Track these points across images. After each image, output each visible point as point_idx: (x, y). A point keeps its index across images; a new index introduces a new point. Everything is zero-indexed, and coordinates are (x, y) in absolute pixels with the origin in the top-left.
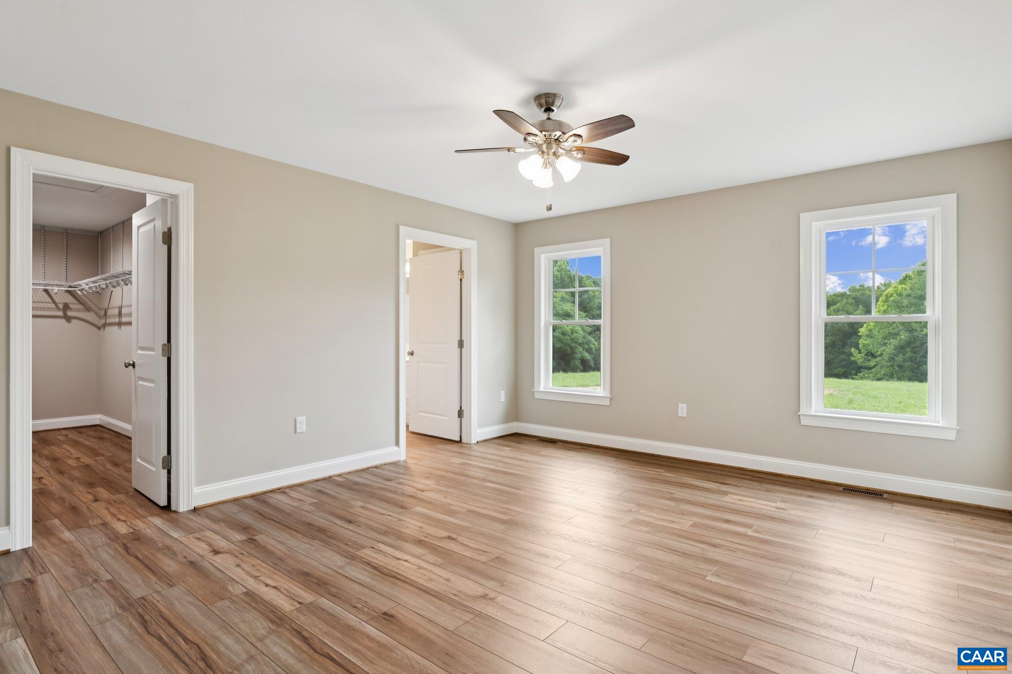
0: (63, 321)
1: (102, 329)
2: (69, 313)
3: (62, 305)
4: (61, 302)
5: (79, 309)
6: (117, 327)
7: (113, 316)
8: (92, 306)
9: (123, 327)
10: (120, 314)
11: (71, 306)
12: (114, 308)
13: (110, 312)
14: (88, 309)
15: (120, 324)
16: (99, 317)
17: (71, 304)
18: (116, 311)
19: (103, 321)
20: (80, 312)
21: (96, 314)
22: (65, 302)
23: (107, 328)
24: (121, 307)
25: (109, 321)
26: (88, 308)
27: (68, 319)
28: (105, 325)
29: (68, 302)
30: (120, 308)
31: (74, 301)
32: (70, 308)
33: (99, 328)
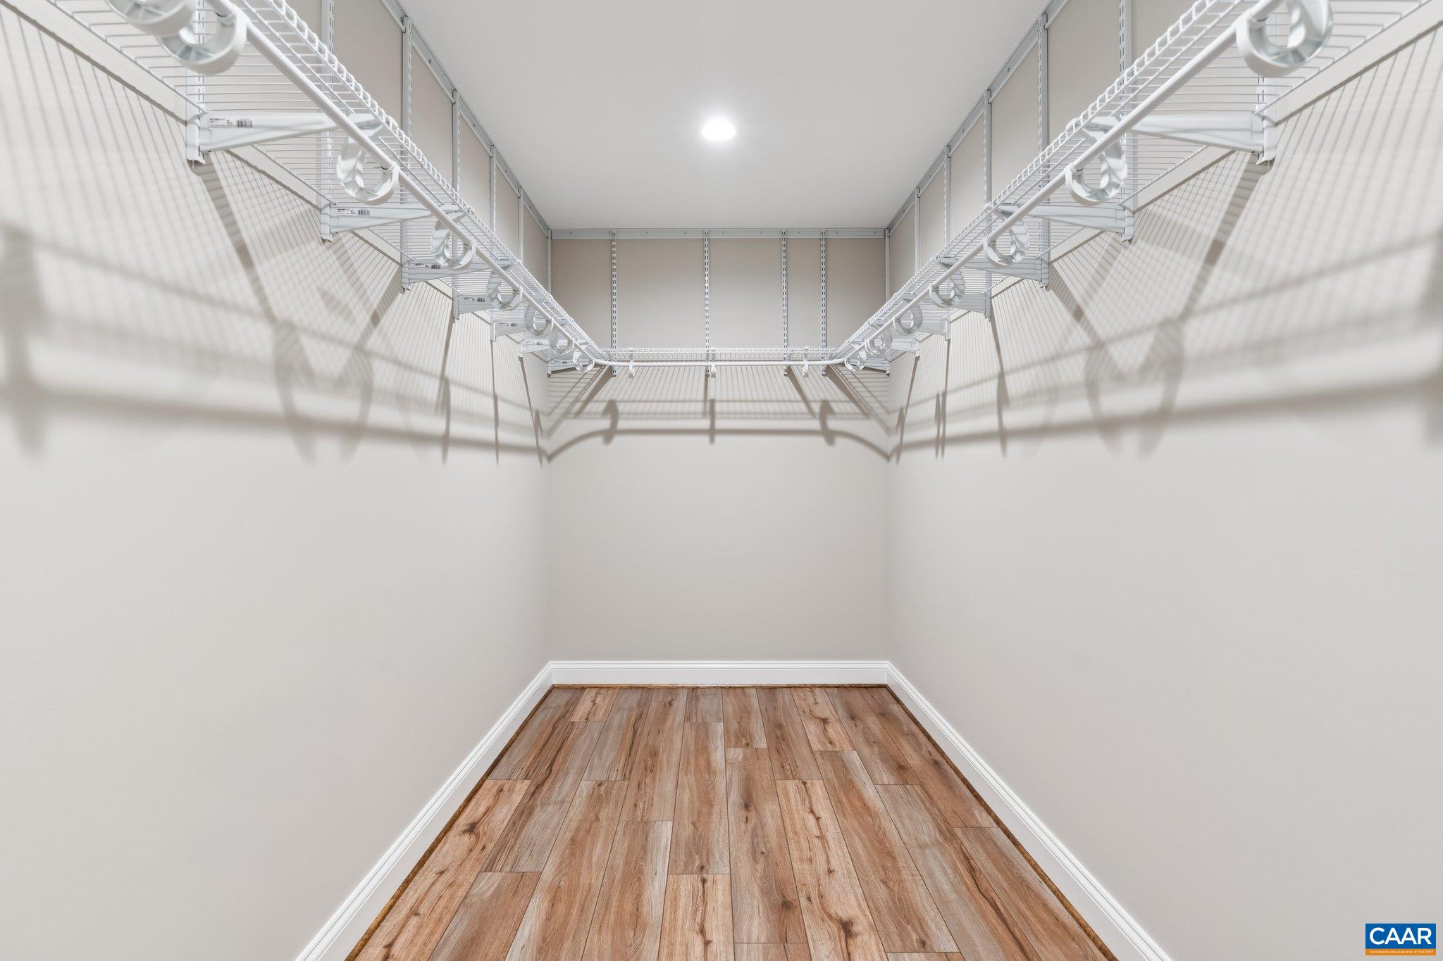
0: (820, 440)
1: (894, 459)
2: (833, 424)
3: (820, 404)
4: (818, 399)
5: (848, 414)
6: (930, 453)
7: (922, 424)
8: (875, 405)
9: (950, 451)
10: (941, 415)
11: (834, 406)
12: (922, 402)
13: (911, 416)
14: (866, 413)
15: (940, 442)
16: (887, 430)
17: (835, 401)
18: (930, 409)
19: (895, 440)
20: (850, 419)
21: (881, 422)
22: (823, 397)
23: (905, 456)
24: (945, 394)
25: (909, 437)
26: (866, 411)
27: (830, 436)
28: (900, 449)
29: (829, 398)
30: (941, 400)
31: (842, 396)
32: (831, 411)
33: (888, 457)
